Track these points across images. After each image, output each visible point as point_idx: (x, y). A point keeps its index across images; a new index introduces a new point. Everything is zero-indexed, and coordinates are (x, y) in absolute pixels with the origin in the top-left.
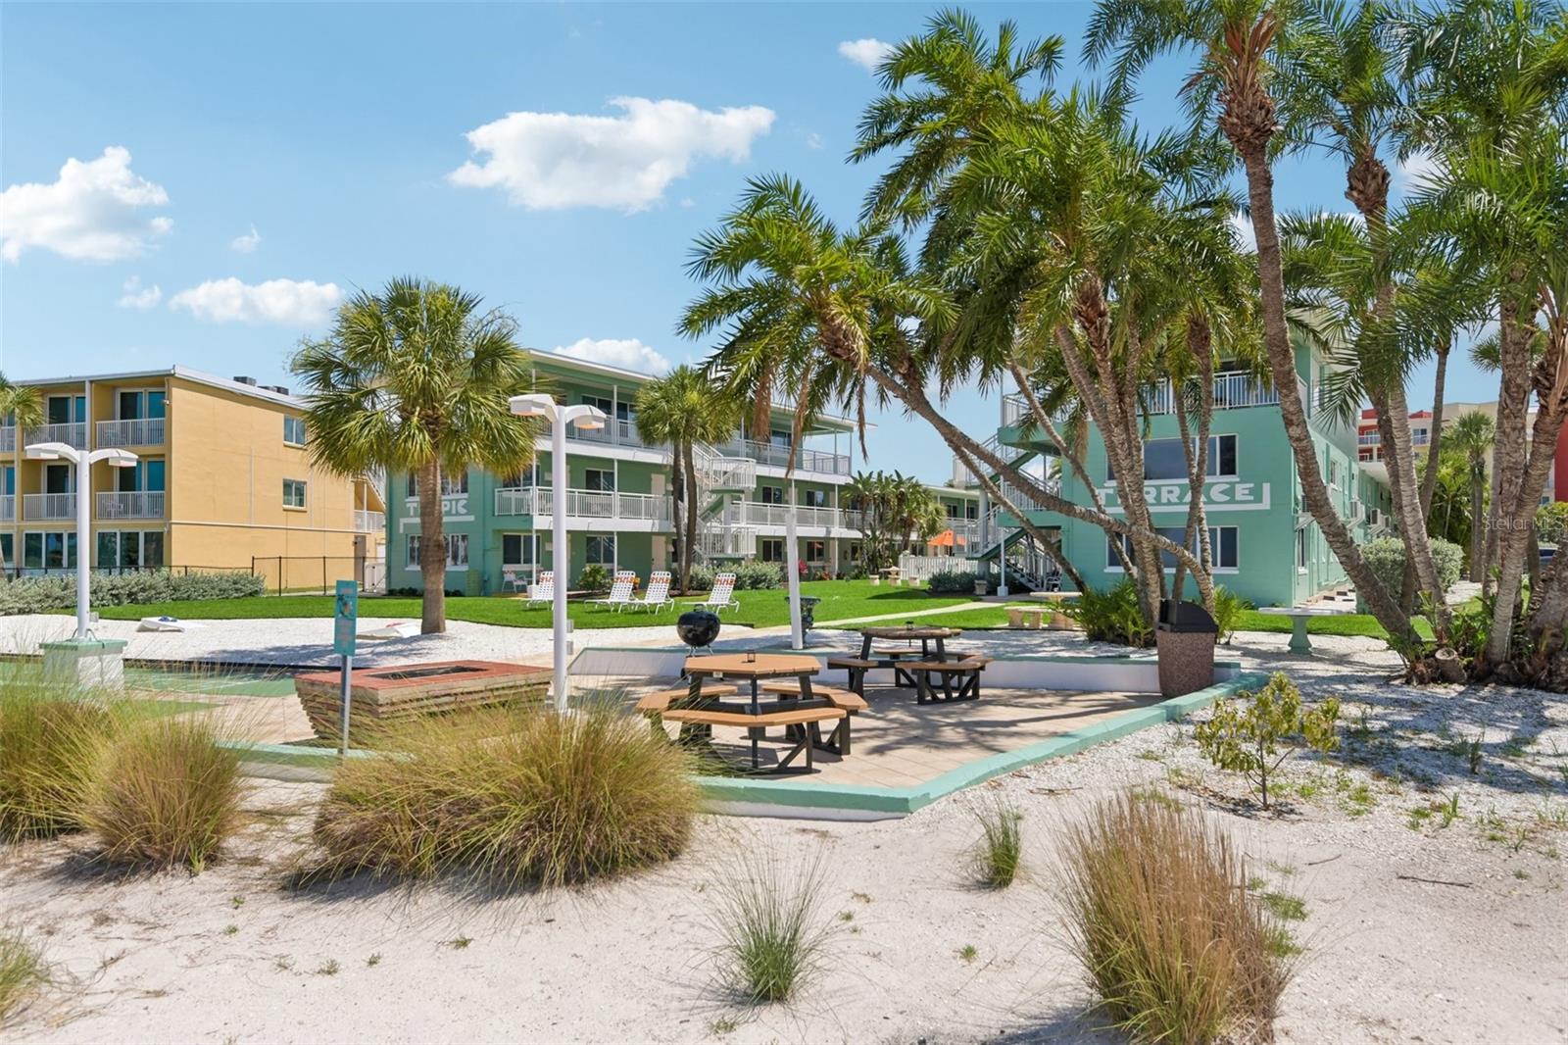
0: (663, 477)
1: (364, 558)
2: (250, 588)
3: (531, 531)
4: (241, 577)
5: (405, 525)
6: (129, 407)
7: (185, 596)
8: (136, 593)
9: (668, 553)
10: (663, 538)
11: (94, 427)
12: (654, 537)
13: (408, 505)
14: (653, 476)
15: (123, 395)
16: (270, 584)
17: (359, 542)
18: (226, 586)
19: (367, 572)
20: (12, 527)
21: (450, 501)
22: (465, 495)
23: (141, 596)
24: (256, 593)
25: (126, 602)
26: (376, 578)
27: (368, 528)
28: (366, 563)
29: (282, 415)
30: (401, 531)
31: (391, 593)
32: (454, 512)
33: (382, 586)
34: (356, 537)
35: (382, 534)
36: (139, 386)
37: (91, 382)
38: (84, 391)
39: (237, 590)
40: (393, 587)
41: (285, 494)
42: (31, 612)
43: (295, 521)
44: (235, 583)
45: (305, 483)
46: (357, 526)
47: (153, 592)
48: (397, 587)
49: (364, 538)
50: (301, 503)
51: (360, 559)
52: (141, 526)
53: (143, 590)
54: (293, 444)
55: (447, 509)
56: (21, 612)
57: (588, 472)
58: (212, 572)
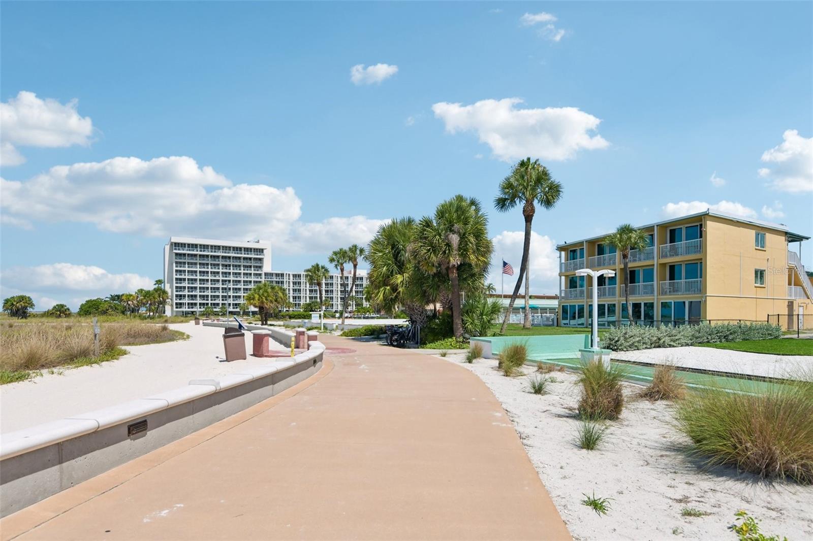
4: (767, 326)
6: (674, 236)
11: (658, 248)
15: (671, 230)
17: (791, 305)
20: (615, 301)
27: (796, 296)
29: (754, 231)
34: (789, 302)
36: (680, 225)
37: (657, 226)
38: (654, 231)
41: (755, 277)
43: (761, 293)
44: (764, 330)
45: (765, 270)
46: (790, 296)
49: (793, 303)
50: (762, 282)
52: (687, 298)
54: (759, 248)
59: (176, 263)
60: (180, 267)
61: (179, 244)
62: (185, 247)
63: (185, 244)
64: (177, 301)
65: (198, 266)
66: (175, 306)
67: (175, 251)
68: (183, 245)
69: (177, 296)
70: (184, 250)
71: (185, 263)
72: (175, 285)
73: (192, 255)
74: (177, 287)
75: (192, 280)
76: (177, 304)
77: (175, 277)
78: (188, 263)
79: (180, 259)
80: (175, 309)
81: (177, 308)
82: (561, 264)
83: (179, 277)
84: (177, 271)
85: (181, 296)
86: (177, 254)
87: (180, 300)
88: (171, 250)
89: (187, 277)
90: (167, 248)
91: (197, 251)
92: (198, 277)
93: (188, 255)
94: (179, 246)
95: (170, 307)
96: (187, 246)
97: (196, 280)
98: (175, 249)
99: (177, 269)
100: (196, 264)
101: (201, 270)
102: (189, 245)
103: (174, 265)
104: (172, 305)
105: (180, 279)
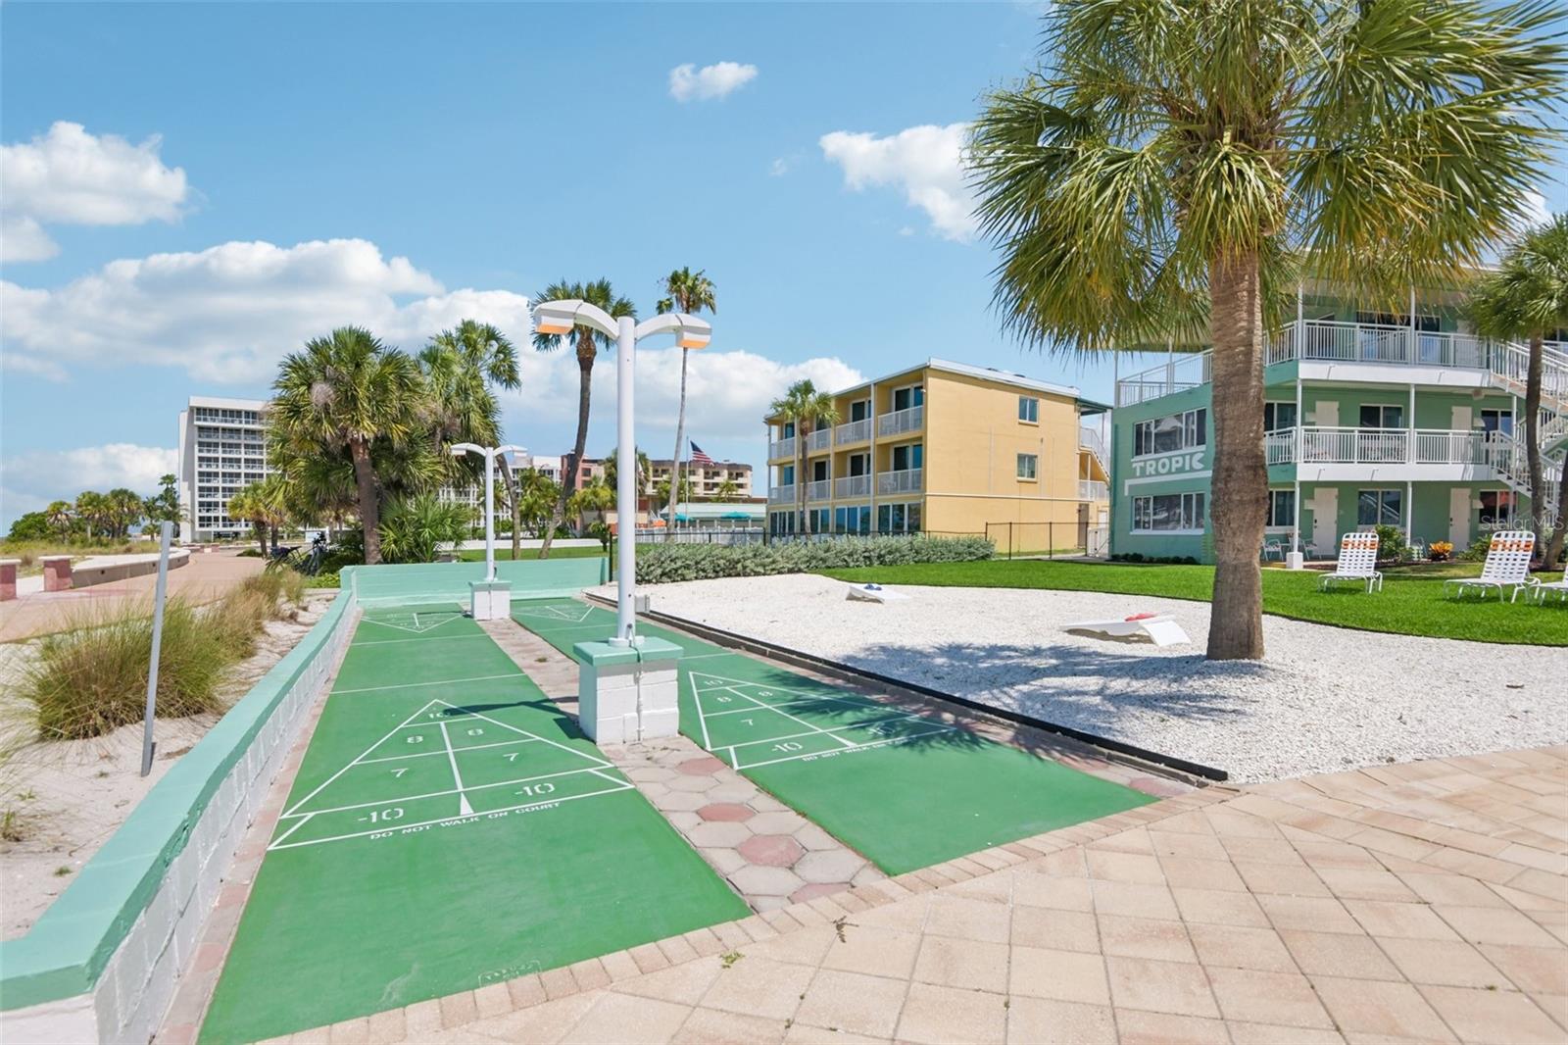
0: (1468, 410)
1: (1087, 523)
2: (982, 552)
3: (1293, 485)
4: (975, 541)
5: (1130, 487)
6: (901, 401)
7: (925, 558)
8: (883, 556)
9: (1472, 510)
10: (1467, 492)
11: (876, 421)
12: (1453, 490)
13: (1134, 465)
14: (1455, 409)
15: (897, 392)
16: (1001, 547)
17: (1083, 510)
18: (961, 549)
19: (1091, 537)
21: (1183, 456)
22: (1203, 448)
23: (888, 558)
24: (987, 556)
25: (876, 563)
26: (1099, 544)
27: (1092, 497)
28: (1089, 529)
29: (1018, 396)
30: (1126, 493)
31: (1115, 559)
32: (1187, 468)
33: (1104, 551)
34: (1080, 505)
35: (1106, 502)
36: (908, 382)
37: (876, 384)
38: (871, 395)
39: (970, 554)
40: (1116, 552)
41: (1019, 466)
42: (800, 571)
43: (1028, 491)
44: (969, 547)
45: (1036, 457)
46: (1082, 495)
47: (898, 554)
48: (1121, 552)
49: (1087, 506)
50: (1032, 474)
51: (1083, 524)
52: (905, 499)
53: (890, 553)
54: (1027, 421)
55: (1180, 465)
56: (791, 571)
57: (1362, 407)
58: (950, 537)
59: (201, 444)
60: (209, 451)
61: (205, 409)
62: (217, 415)
63: (217, 410)
64: (201, 515)
65: (243, 450)
66: (197, 523)
67: (196, 423)
68: (213, 412)
69: (201, 504)
70: (214, 421)
71: (216, 445)
72: (197, 484)
73: (231, 430)
74: (201, 489)
75: (231, 475)
76: (201, 519)
77: (197, 469)
78: (224, 445)
79: (208, 437)
80: (198, 529)
81: (201, 526)
82: (771, 445)
83: (205, 469)
84: (201, 459)
85: (209, 504)
86: (201, 428)
87: (208, 511)
88: (190, 420)
89: (220, 470)
90: (184, 417)
91: (241, 422)
92: (243, 470)
93: (224, 429)
94: (205, 414)
95: (189, 525)
96: (220, 413)
97: (238, 475)
98: (198, 419)
99: (202, 455)
100: (238, 446)
101: (248, 457)
102: (224, 412)
103: (196, 447)
104: (193, 522)
105: (209, 474)
